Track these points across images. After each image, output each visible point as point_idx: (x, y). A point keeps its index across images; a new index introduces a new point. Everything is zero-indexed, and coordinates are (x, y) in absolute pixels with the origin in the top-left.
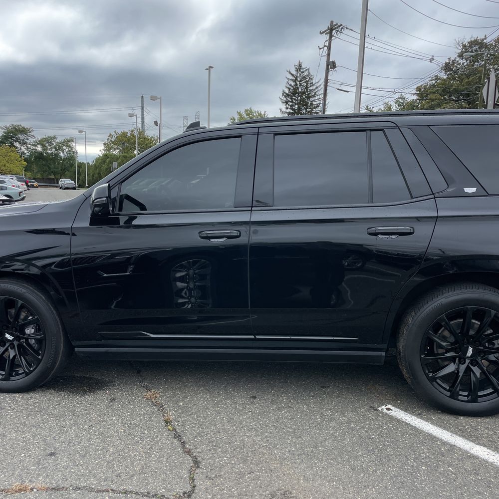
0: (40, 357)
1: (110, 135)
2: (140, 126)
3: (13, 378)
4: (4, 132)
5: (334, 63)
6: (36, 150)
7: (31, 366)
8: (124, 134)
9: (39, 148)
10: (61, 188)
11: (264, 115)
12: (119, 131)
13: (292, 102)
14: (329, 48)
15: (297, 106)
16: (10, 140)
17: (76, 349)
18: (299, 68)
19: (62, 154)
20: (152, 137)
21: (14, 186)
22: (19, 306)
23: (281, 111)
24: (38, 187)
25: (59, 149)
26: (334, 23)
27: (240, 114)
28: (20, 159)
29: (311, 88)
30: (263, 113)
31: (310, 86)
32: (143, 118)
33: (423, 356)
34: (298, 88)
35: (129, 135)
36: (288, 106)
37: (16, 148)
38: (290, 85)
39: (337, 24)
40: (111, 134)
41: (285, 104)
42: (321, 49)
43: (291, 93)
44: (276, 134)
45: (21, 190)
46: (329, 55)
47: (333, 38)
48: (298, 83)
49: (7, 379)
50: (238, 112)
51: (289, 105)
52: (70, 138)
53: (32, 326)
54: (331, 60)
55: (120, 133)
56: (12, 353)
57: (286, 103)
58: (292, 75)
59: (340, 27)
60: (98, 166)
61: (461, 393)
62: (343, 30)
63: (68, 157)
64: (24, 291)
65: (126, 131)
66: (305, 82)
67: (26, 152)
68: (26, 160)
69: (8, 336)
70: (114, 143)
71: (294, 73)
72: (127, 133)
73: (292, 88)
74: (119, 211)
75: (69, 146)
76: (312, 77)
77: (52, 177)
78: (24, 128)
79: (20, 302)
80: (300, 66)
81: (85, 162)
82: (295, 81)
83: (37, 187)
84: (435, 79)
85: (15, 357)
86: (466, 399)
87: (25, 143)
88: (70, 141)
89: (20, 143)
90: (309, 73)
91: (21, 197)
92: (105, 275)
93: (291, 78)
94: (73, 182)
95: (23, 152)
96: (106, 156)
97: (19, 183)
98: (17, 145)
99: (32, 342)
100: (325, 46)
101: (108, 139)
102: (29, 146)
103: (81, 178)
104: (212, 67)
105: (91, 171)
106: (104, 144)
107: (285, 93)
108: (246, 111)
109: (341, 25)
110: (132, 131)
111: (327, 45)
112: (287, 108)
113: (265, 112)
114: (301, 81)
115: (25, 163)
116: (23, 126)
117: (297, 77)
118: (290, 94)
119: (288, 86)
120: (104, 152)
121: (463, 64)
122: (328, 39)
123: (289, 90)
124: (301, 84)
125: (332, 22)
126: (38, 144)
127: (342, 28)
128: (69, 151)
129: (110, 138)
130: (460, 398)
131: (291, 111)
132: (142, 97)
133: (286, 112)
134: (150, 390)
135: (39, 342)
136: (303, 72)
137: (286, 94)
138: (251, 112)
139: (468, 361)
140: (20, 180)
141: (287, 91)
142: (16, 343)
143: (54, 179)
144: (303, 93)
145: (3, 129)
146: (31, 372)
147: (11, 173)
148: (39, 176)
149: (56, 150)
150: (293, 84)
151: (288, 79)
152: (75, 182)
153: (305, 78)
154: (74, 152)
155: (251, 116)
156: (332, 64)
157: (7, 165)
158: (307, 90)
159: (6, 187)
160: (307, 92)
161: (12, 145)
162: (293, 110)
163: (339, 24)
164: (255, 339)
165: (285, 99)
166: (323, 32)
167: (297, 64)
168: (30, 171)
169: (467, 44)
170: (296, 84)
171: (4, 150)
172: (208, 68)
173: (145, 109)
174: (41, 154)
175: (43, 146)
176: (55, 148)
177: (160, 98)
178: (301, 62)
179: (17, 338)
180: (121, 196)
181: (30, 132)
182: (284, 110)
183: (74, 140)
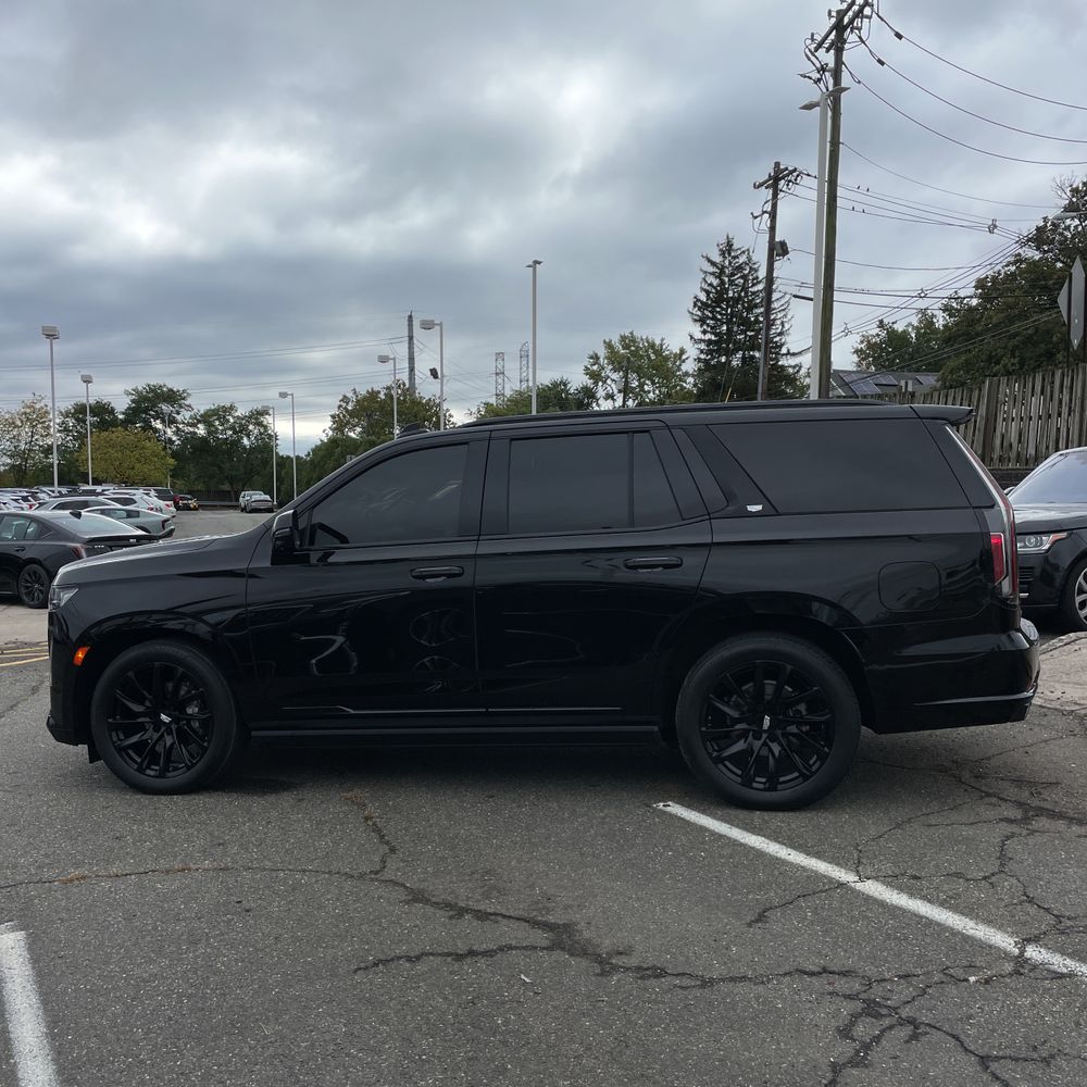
0: (205, 744)
1: (345, 399)
2: (405, 377)
3: (169, 774)
4: (133, 401)
5: (783, 244)
6: (195, 433)
7: (193, 757)
8: (373, 395)
9: (201, 430)
10: (244, 510)
11: (661, 345)
12: (363, 392)
13: (714, 318)
14: (773, 215)
15: (725, 328)
16: (144, 416)
17: (254, 733)
18: (728, 248)
19: (245, 441)
20: (430, 399)
21: (152, 509)
22: (179, 675)
23: (692, 337)
24: (197, 509)
25: (241, 431)
26: (782, 167)
27: (609, 345)
28: (163, 453)
29: (755, 289)
30: (658, 342)
31: (753, 285)
32: (411, 360)
33: (703, 729)
34: (727, 290)
35: (383, 397)
36: (705, 327)
37: (156, 430)
38: (711, 285)
39: (787, 169)
40: (345, 396)
41: (698, 324)
42: (756, 217)
43: (713, 302)
44: (512, 440)
45: (166, 516)
46: (772, 229)
47: (781, 195)
48: (726, 279)
49: (161, 775)
50: (605, 342)
51: (708, 325)
52: (263, 407)
53: (195, 702)
54: (777, 239)
55: (364, 392)
56: (169, 740)
57: (702, 321)
58: (713, 264)
59: (795, 174)
60: (319, 463)
61: (758, 779)
62: (799, 178)
63: (259, 445)
64: (186, 654)
65: (376, 389)
66: (741, 277)
67: (174, 438)
68: (174, 455)
69: (163, 717)
70: (352, 414)
71: (717, 259)
72: (379, 392)
73: (714, 291)
74: (309, 544)
75: (260, 424)
76: (756, 266)
77: (226, 487)
78: (171, 390)
79: (181, 670)
80: (729, 245)
81: (292, 456)
82: (719, 277)
83: (195, 509)
84: (1015, 263)
85: (172, 745)
86: (761, 786)
87: (172, 421)
88: (262, 415)
89: (163, 422)
90: (749, 259)
91: (167, 530)
92: (304, 638)
93: (712, 269)
94: (268, 498)
95: (170, 439)
96: (333, 442)
97: (162, 503)
98: (158, 425)
99: (196, 725)
100: (764, 212)
101: (340, 406)
102: (181, 426)
103: (283, 488)
104: (540, 263)
105: (304, 473)
106: (333, 417)
107: (698, 300)
108: (623, 338)
109: (795, 170)
110: (388, 388)
111: (769, 209)
112: (704, 332)
113: (662, 340)
114: (733, 275)
115: (172, 461)
116: (170, 387)
117: (723, 267)
118: (709, 302)
119: (706, 287)
120: (331, 433)
121: (1076, 227)
122: (770, 197)
123: (708, 295)
124: (733, 281)
125: (777, 164)
126: (199, 422)
127: (798, 176)
128: (261, 434)
129: (344, 405)
130: (755, 785)
131: (713, 338)
132: (410, 317)
133: (704, 341)
134: (352, 790)
135: (204, 723)
136: (734, 258)
137: (702, 302)
138: (633, 340)
139: (764, 736)
140: (162, 496)
141: (703, 297)
142: (174, 727)
143: (229, 492)
144: (737, 300)
145: (129, 394)
146: (194, 765)
147: (145, 482)
148: (200, 487)
149: (235, 432)
150: (715, 282)
151: (705, 272)
152: (272, 498)
153: (740, 268)
154: (270, 436)
155: (633, 348)
156: (778, 247)
157: (138, 466)
158: (746, 293)
159: (138, 512)
160: (746, 296)
161: (148, 427)
162: (716, 334)
163: (790, 168)
164: (487, 714)
165: (699, 313)
166: (761, 185)
167: (723, 240)
168: (183, 477)
169: (1081, 186)
170: (723, 282)
171: (132, 437)
172: (531, 263)
173: (415, 341)
174: (204, 440)
175: (209, 424)
176: (232, 428)
177: (441, 325)
178: (730, 236)
179: (175, 720)
180: (313, 526)
181: (184, 399)
182: (698, 335)
183: (271, 412)
